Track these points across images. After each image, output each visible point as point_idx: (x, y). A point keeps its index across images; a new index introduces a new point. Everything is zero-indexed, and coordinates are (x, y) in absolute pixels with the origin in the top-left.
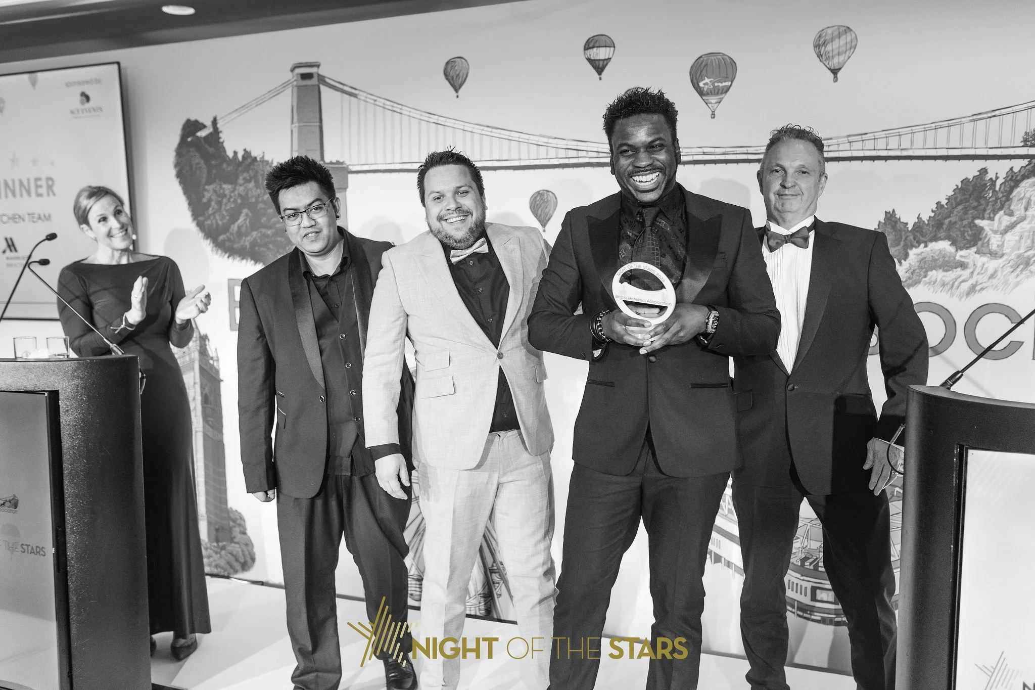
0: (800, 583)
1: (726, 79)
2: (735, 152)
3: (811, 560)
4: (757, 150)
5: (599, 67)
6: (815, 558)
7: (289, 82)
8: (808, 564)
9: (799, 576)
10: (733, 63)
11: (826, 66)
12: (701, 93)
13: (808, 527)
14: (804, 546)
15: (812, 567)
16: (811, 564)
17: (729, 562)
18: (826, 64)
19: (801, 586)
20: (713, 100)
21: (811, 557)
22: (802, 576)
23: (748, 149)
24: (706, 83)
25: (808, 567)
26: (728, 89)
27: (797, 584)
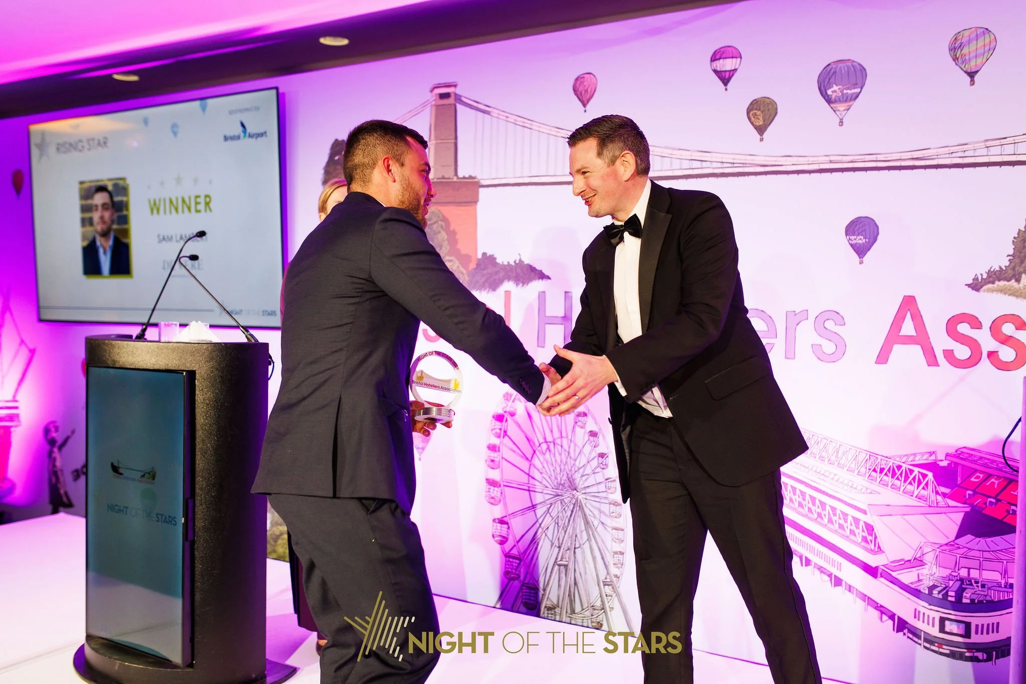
0: (927, 612)
1: (855, 85)
2: (864, 160)
3: (939, 589)
4: (887, 157)
5: (725, 78)
6: (944, 586)
7: (429, 102)
8: (937, 592)
9: (926, 605)
10: (863, 70)
11: (962, 69)
12: (829, 100)
13: (937, 553)
14: (933, 573)
15: (940, 596)
16: (939, 592)
17: (850, 586)
18: (963, 67)
19: (928, 616)
20: (841, 107)
21: (939, 585)
22: (930, 605)
23: (878, 156)
24: (834, 90)
25: (936, 596)
26: (857, 96)
27: (924, 614)
